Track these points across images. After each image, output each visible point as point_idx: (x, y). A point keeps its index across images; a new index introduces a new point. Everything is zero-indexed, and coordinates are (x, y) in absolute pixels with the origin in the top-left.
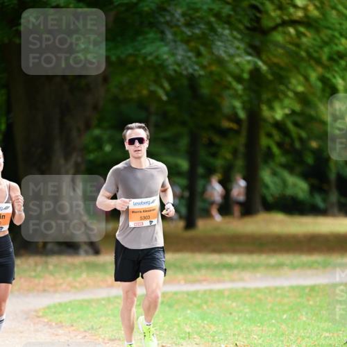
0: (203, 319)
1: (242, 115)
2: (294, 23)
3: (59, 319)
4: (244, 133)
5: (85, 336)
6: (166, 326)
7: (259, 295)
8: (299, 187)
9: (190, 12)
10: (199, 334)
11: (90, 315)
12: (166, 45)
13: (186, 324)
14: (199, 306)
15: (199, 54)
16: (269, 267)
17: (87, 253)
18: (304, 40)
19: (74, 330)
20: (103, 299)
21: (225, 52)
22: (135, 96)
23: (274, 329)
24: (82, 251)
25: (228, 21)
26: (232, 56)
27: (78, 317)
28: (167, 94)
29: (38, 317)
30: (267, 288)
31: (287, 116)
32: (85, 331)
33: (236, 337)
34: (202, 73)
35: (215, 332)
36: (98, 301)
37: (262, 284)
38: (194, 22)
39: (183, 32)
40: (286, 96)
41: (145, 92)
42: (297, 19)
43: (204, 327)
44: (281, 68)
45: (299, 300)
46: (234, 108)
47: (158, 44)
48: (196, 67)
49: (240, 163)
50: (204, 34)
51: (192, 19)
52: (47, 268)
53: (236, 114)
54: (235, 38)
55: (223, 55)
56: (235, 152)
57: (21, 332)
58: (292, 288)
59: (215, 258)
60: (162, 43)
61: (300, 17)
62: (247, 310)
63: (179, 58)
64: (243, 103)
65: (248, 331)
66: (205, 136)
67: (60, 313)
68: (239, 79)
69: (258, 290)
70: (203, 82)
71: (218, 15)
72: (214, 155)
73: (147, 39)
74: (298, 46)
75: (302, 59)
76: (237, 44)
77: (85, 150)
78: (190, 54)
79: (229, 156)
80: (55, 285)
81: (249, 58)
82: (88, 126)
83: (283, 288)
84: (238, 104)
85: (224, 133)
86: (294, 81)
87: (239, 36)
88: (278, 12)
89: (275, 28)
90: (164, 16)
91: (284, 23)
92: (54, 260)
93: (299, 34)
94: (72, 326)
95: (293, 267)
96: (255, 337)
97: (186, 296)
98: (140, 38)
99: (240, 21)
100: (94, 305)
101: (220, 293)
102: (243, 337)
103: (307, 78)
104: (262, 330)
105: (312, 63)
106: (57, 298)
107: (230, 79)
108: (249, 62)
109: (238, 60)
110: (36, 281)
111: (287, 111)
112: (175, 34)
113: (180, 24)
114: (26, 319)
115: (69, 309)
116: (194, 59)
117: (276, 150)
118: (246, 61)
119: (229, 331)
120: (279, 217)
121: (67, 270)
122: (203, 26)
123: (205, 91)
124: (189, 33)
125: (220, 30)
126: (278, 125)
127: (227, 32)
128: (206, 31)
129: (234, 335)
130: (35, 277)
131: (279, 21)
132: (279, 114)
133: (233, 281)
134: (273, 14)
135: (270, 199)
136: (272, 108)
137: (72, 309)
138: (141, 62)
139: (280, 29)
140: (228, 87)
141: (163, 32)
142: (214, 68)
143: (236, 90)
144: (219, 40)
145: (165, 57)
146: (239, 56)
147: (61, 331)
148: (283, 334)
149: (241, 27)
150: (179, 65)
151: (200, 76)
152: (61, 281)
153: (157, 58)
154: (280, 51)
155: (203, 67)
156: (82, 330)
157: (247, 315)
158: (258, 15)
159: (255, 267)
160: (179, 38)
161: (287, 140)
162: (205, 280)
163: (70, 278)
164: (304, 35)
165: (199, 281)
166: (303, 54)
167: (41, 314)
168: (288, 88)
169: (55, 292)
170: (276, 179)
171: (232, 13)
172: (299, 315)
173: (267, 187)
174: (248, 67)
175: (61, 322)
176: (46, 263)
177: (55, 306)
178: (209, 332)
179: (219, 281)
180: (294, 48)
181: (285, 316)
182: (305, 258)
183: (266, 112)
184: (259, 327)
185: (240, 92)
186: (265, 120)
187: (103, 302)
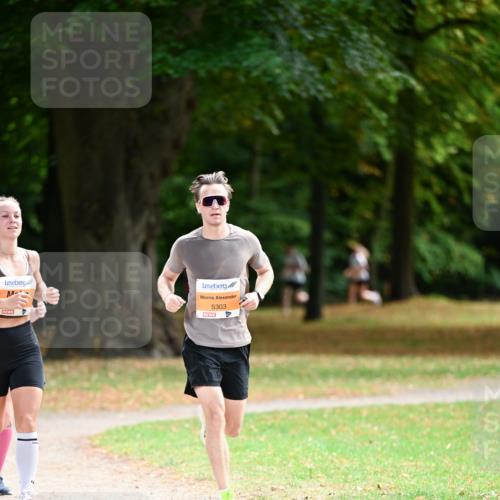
0: (331, 450)
1: (388, 156)
2: (462, 23)
3: (124, 450)
4: (390, 181)
5: (161, 475)
6: (278, 460)
7: (411, 416)
8: (469, 259)
9: (313, 7)
10: (325, 471)
11: (168, 444)
12: (279, 55)
13: (307, 457)
14: (325, 431)
15: (325, 69)
16: (425, 374)
17: (164, 354)
18: (477, 47)
19: (145, 466)
20: (187, 421)
21: (362, 65)
22: (233, 128)
23: (433, 465)
24: (156, 352)
25: (366, 21)
26: (372, 71)
27: (151, 447)
28: (279, 126)
29: (94, 447)
30: (423, 405)
31: (451, 156)
32: (161, 467)
33: (379, 475)
34: (329, 95)
35: (348, 469)
36: (179, 424)
37: (415, 400)
38: (317, 22)
39: (301, 37)
40: (452, 129)
41: (247, 123)
42: (467, 17)
43: (332, 461)
44: (444, 88)
45: (469, 423)
46: (376, 145)
47: (267, 53)
48: (321, 87)
49: (384, 225)
50: (331, 38)
51: (315, 17)
52: (107, 376)
53: (379, 155)
54: (376, 45)
55: (360, 69)
56: (377, 210)
57: (69, 469)
58: (459, 405)
59: (348, 362)
60: (273, 52)
61: (471, 15)
62: (394, 437)
63: (297, 73)
64: (389, 138)
65: (395, 467)
66: (333, 187)
67: (125, 441)
68: (383, 104)
69: (410, 408)
70: (331, 109)
71: (352, 12)
72: (347, 214)
73: (250, 46)
74: (468, 55)
75: (474, 75)
76: (379, 53)
77: (163, 206)
78: (311, 69)
79: (368, 215)
80: (118, 401)
81: (397, 74)
82: (166, 172)
83: (446, 405)
84: (381, 140)
85: (361, 181)
86: (461, 107)
87: (382, 43)
88: (440, 8)
89: (435, 30)
90: (275, 14)
91: (449, 24)
92: (116, 364)
93: (470, 39)
94: (143, 459)
95: (461, 375)
96: (405, 475)
97: (306, 416)
98: (241, 44)
99: (385, 21)
100: (174, 429)
101: (356, 412)
102: (388, 476)
103: (480, 103)
104: (416, 465)
105: (489, 80)
106: (121, 420)
107: (369, 104)
108: (396, 79)
109: (381, 76)
110: (91, 394)
111: (453, 150)
112: (290, 39)
113: (297, 24)
114: (77, 449)
115: (139, 436)
116: (317, 76)
117: (436, 207)
118: (392, 78)
119: (368, 468)
120: (441, 303)
121: (136, 379)
122: (330, 28)
123: (334, 121)
124: (310, 37)
125: (355, 33)
126: (440, 171)
127: (365, 36)
128: (336, 35)
129: (376, 473)
130: (88, 389)
131: (440, 20)
132: (440, 155)
133: (374, 395)
134: (432, 10)
135: (427, 277)
136: (430, 146)
137: (142, 435)
138: (242, 79)
139: (442, 32)
140: (367, 115)
141: (273, 36)
142: (346, 88)
143: (377, 120)
144: (354, 48)
145: (278, 71)
146: (383, 70)
147: (126, 468)
148: (446, 471)
149: (387, 29)
150: (297, 84)
151: (327, 100)
152: (126, 395)
153: (265, 73)
154: (443, 63)
155: (331, 87)
156: (156, 465)
157: (395, 445)
158: (411, 12)
159: (406, 375)
160: (296, 45)
161: (453, 192)
162: (334, 394)
163: (140, 391)
164: (477, 40)
165: (326, 396)
166: (476, 67)
167: (97, 442)
168: (454, 118)
169: (119, 410)
170: (436, 249)
171: (372, 8)
172: (469, 444)
173: (423, 260)
174: (396, 87)
175: (126, 454)
176: (105, 368)
177: (118, 431)
178: (339, 469)
179: (354, 395)
180: (462, 59)
181: (448, 446)
182: (478, 362)
183: (422, 152)
184: (412, 461)
185: (384, 123)
186: (420, 163)
187: (187, 425)
